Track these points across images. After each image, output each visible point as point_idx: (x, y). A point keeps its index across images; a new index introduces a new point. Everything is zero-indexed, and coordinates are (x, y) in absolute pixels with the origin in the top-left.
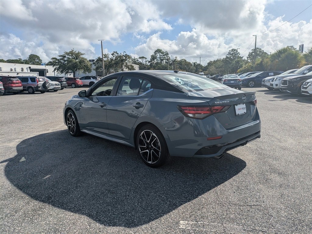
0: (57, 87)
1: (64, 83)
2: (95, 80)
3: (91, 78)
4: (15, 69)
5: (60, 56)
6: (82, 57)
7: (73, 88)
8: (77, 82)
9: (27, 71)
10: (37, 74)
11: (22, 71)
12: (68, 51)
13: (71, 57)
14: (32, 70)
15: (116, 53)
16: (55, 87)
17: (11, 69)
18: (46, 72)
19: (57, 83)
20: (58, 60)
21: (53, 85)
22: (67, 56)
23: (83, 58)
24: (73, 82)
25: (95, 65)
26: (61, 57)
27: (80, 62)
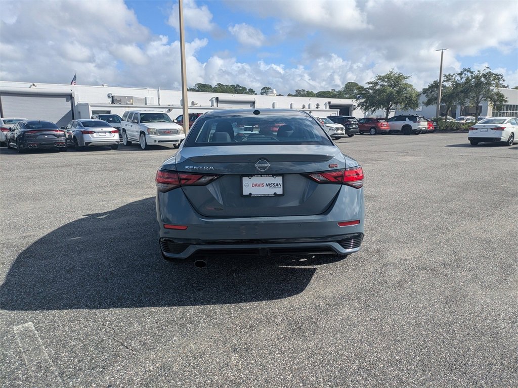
0: (339, 132)
1: (354, 126)
2: (412, 121)
3: (407, 119)
4: (309, 105)
5: (369, 83)
6: (404, 82)
7: (371, 135)
8: (380, 125)
9: (326, 108)
10: (337, 112)
11: (317, 108)
12: (383, 75)
13: (386, 84)
14: (332, 107)
15: (469, 71)
16: (335, 132)
17: (304, 105)
18: (352, 109)
19: (341, 126)
20: (365, 89)
21: (332, 130)
22: (380, 83)
23: (406, 84)
24: (374, 125)
25: (427, 96)
26: (371, 85)
27: (399, 92)
